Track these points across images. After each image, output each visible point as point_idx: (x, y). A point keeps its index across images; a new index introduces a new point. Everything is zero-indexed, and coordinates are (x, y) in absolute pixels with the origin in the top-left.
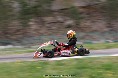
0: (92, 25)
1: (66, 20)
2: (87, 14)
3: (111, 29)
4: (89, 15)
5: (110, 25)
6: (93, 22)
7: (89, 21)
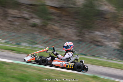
0: (60, 30)
1: (32, 18)
2: (58, 16)
3: (80, 39)
4: (59, 18)
5: (80, 34)
6: (63, 26)
7: (58, 25)
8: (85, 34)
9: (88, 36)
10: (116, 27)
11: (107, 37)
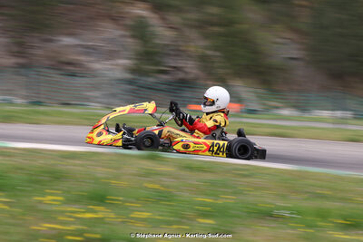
8: (32, 47)
9: (40, 51)
10: (115, 19)
11: (94, 49)
